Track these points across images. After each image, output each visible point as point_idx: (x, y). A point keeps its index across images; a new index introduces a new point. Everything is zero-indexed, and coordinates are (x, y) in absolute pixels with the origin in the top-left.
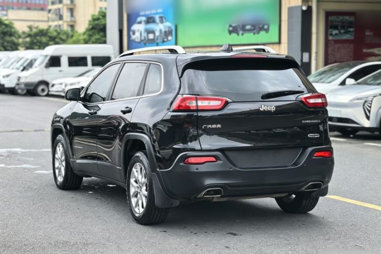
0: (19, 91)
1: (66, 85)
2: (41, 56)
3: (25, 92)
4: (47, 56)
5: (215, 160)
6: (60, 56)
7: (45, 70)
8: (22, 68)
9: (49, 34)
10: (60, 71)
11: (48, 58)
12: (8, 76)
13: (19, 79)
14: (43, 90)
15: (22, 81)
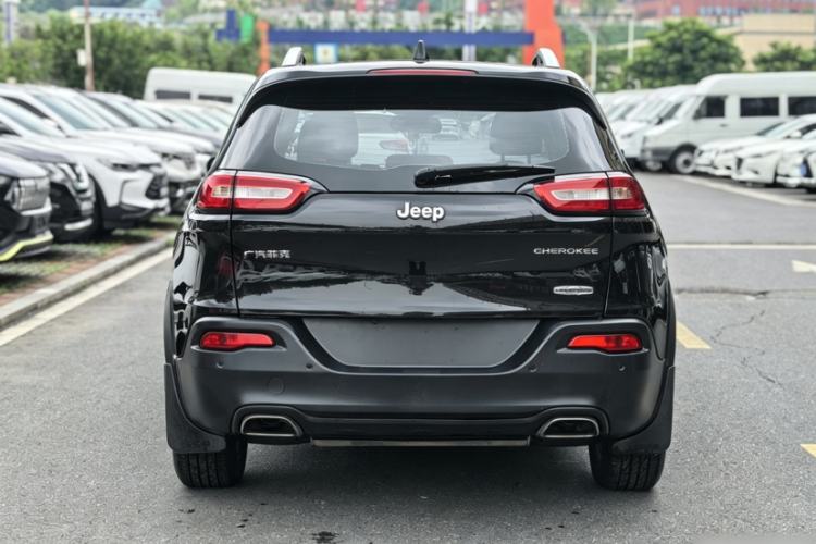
0: (650, 165)
1: (717, 153)
2: (691, 96)
3: (659, 166)
4: (698, 96)
5: (270, 342)
6: (726, 97)
7: (693, 124)
8: (657, 120)
9: (800, 58)
10: (723, 126)
11: (701, 100)
12: (630, 135)
13: (645, 139)
14: (687, 163)
15: (651, 144)
